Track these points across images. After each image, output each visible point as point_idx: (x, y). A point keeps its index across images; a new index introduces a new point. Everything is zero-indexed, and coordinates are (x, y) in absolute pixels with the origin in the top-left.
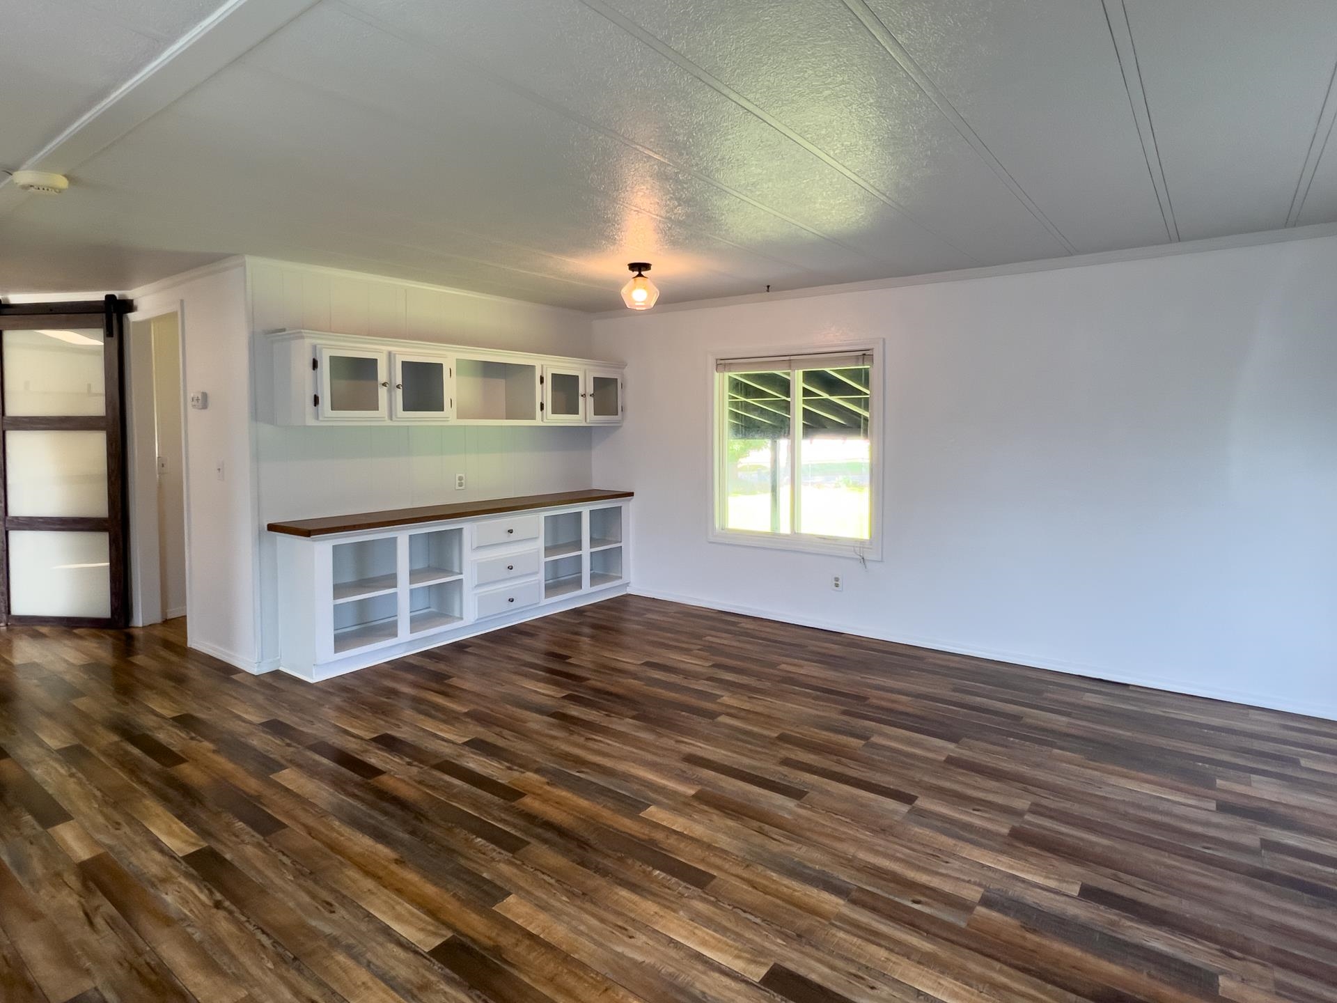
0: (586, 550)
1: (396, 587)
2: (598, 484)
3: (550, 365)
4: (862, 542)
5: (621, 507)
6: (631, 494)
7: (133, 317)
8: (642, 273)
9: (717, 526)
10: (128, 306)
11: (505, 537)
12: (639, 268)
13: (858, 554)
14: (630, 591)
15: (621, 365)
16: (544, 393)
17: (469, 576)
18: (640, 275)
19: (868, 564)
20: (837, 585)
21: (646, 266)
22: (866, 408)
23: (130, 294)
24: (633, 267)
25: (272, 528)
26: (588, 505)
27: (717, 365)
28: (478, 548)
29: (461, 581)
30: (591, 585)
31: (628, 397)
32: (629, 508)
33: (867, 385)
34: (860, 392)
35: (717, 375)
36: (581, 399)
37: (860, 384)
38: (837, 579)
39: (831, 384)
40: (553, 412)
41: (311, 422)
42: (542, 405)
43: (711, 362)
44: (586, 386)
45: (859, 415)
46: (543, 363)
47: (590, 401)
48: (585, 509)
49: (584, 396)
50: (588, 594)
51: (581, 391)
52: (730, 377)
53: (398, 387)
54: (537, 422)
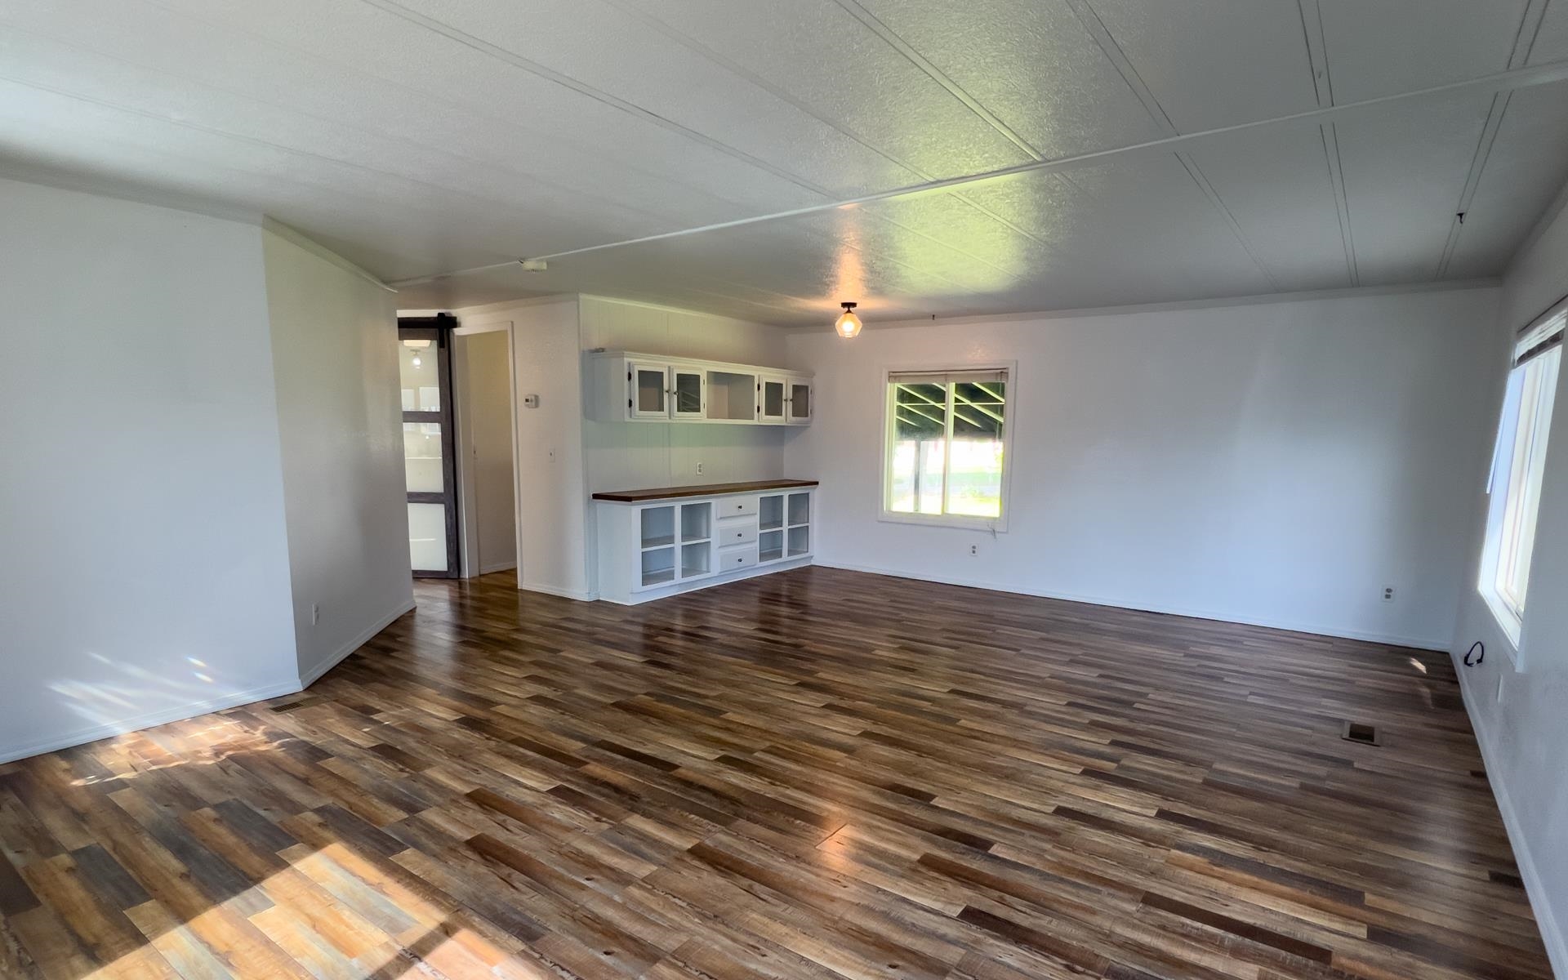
0: (785, 527)
1: (673, 543)
2: (788, 474)
3: (765, 375)
4: (995, 519)
5: (808, 494)
6: (817, 483)
7: (457, 331)
8: (851, 309)
9: (885, 509)
10: (452, 322)
11: (736, 512)
12: (849, 306)
13: (990, 529)
14: (813, 562)
15: (812, 374)
16: (760, 398)
17: (715, 539)
18: (849, 311)
19: (997, 535)
20: (974, 552)
21: (854, 305)
22: (1002, 414)
23: (454, 312)
24: (844, 305)
25: (596, 496)
26: (787, 490)
27: (889, 377)
28: (721, 518)
29: (709, 542)
30: (789, 555)
31: (817, 401)
32: (815, 494)
33: (1003, 396)
34: (998, 401)
35: (889, 384)
36: (784, 403)
37: (997, 393)
38: (974, 547)
39: (974, 393)
40: (766, 414)
41: (627, 419)
42: (758, 408)
43: (885, 376)
44: (787, 393)
45: (995, 421)
46: (760, 373)
47: (790, 404)
48: (786, 494)
49: (786, 400)
50: (786, 562)
51: (784, 397)
52: (898, 388)
53: (675, 393)
54: (755, 422)
